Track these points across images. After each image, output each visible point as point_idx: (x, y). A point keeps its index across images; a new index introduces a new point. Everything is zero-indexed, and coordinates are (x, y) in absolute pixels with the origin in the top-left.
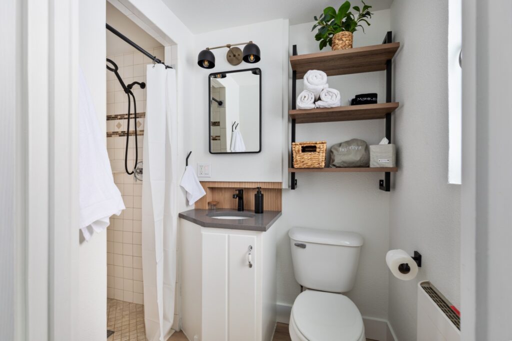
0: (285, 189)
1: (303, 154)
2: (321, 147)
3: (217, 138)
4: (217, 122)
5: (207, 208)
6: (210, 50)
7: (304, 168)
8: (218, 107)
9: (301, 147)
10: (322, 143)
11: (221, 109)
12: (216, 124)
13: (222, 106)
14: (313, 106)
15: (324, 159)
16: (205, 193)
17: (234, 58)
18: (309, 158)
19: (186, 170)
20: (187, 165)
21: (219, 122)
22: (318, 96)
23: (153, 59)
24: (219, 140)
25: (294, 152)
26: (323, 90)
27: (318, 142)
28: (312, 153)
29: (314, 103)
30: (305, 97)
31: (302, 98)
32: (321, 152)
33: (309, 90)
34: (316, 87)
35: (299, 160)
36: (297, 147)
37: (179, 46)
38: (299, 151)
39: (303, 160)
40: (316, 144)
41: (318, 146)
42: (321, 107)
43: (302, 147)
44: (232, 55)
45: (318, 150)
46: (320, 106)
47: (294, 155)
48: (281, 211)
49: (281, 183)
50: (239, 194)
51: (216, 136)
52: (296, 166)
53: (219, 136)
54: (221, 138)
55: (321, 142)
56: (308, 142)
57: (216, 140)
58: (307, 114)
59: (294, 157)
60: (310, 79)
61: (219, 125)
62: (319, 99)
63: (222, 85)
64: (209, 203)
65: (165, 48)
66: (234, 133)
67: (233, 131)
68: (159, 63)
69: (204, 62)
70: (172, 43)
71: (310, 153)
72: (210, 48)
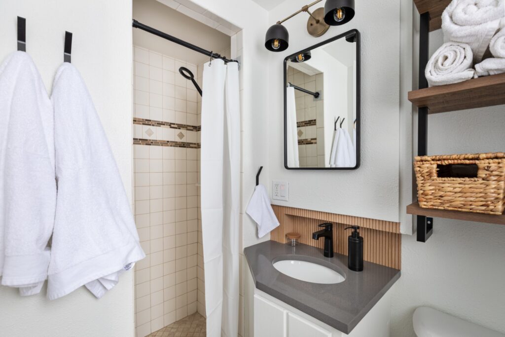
0: (407, 235)
1: (440, 180)
2: (493, 166)
3: (313, 141)
4: (312, 121)
5: (284, 241)
6: (282, 24)
7: (445, 210)
8: (314, 100)
9: (435, 166)
10: (497, 158)
11: (318, 102)
12: (311, 123)
13: (319, 98)
14: (470, 74)
15: (501, 196)
16: (278, 224)
17: (318, 25)
18: (458, 190)
19: (255, 190)
20: (257, 184)
21: (315, 120)
22: (484, 49)
23: (210, 55)
24: (316, 143)
25: (418, 175)
26: (498, 31)
27: (483, 156)
28: (467, 179)
29: (473, 66)
30: (446, 58)
31: (437, 61)
32: (493, 178)
33: (457, 41)
34: (478, 28)
35: (430, 192)
36: (427, 165)
37: (244, 31)
38: (430, 174)
39: (441, 193)
40: (478, 159)
41: (482, 164)
42: (492, 73)
43: (438, 166)
44: (314, 22)
45: (482, 174)
46: (488, 71)
47: (420, 181)
48: (398, 271)
49: (397, 224)
50: (326, 231)
51: (312, 139)
52: (423, 204)
53: (315, 139)
54: (318, 141)
55: (493, 156)
56: (454, 157)
57: (312, 143)
58: (454, 94)
59: (420, 185)
60: (460, 15)
61: (315, 124)
62: (488, 55)
63: (318, 71)
64: (286, 235)
65: (232, 38)
66: (338, 132)
67: (335, 130)
68: (216, 58)
69: (274, 42)
70: (238, 30)
71: (459, 180)
72: (281, 21)
